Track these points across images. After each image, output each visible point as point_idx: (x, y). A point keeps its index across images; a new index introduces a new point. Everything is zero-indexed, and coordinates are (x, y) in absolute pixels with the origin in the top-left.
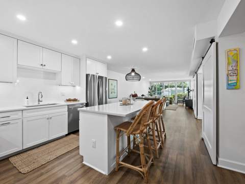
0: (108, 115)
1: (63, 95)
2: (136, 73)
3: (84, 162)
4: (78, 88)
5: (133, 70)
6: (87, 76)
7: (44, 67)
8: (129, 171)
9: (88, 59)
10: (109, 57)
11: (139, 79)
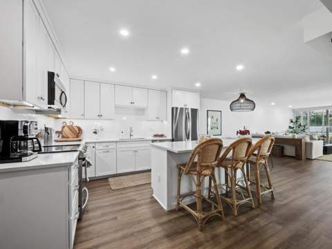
0: (168, 151)
1: (152, 131)
2: (247, 100)
3: (153, 195)
4: (165, 122)
5: (242, 96)
6: (173, 109)
7: (133, 105)
8: (190, 215)
9: (173, 91)
10: (198, 85)
11: (252, 107)
